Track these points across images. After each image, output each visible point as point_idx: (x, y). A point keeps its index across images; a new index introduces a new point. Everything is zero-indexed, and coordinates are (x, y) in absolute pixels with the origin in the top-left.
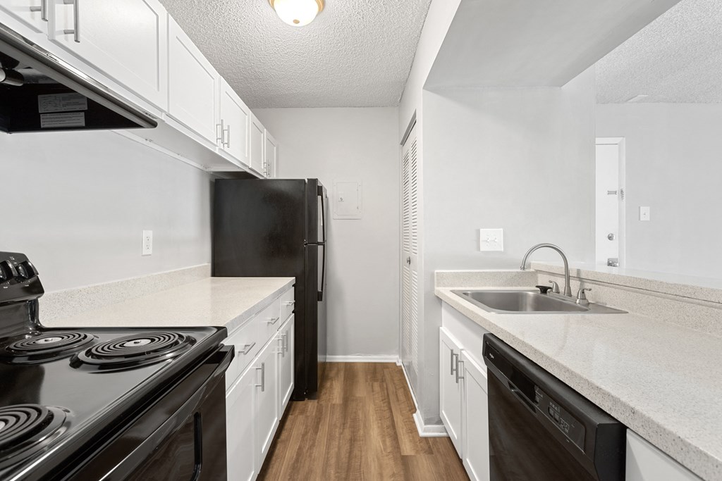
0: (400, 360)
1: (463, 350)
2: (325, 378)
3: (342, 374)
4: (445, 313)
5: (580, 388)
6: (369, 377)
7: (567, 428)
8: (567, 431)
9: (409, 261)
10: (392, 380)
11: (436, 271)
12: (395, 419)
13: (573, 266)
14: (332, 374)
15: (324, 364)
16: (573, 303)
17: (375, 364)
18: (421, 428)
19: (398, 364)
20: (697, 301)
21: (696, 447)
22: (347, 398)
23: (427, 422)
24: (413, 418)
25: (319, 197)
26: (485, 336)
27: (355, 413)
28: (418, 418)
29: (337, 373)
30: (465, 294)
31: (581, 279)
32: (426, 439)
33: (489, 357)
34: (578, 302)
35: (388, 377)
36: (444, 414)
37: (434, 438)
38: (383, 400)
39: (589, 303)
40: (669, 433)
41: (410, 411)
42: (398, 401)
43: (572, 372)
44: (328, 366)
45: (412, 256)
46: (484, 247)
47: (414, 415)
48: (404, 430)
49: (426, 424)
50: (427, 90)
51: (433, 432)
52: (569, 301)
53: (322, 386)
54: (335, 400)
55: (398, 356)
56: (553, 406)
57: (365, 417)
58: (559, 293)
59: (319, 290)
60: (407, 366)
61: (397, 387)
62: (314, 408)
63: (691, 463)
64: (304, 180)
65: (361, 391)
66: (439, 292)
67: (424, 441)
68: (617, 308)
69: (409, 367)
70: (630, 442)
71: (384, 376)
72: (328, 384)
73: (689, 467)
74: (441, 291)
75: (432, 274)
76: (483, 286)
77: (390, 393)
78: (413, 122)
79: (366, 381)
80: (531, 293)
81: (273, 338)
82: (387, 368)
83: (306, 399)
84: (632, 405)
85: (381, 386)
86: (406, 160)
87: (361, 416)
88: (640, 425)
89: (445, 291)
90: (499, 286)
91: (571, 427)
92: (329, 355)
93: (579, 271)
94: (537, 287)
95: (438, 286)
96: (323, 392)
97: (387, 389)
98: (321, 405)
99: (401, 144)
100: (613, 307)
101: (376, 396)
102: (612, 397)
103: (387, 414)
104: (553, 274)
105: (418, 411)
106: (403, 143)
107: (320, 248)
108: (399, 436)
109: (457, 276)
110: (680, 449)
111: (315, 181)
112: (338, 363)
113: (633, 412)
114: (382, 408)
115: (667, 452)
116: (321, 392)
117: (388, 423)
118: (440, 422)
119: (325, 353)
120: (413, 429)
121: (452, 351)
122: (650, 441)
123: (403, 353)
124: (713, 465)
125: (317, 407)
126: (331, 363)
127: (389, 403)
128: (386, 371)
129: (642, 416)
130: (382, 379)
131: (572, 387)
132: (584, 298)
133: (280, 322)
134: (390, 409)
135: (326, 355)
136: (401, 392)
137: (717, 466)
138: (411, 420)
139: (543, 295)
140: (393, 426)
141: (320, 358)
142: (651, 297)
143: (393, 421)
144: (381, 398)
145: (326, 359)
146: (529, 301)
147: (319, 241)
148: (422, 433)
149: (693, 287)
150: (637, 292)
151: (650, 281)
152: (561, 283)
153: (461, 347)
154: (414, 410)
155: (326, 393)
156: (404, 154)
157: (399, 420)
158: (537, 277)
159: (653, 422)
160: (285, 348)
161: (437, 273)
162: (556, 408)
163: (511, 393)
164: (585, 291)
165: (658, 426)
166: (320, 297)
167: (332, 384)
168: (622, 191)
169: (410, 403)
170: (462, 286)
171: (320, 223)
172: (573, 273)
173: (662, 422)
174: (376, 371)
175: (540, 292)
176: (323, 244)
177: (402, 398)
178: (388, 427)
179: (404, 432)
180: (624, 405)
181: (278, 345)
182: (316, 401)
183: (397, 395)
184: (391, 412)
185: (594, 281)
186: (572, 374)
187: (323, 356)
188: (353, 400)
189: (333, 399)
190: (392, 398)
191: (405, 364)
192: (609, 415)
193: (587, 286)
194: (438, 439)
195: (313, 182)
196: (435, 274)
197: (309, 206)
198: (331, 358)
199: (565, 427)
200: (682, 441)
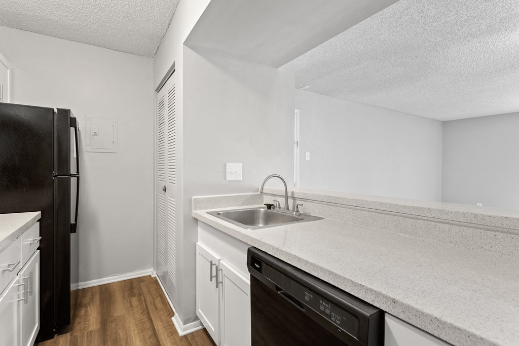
0: (155, 272)
1: (220, 260)
2: (78, 306)
3: (97, 299)
4: (200, 231)
5: (344, 286)
6: (126, 294)
7: (339, 320)
8: (339, 322)
9: (165, 190)
10: (149, 291)
11: (194, 197)
12: (156, 327)
13: (290, 189)
14: (86, 301)
15: (77, 291)
16: (292, 215)
17: (131, 280)
18: (181, 328)
19: (153, 276)
20: (364, 209)
21: (450, 324)
22: (105, 321)
23: (185, 322)
24: (172, 321)
25: (72, 129)
26: (249, 250)
27: (116, 333)
28: (177, 320)
29: (92, 299)
30: (218, 214)
31: (293, 198)
32: (185, 336)
33: (255, 267)
34: (294, 214)
35: (144, 290)
36: (200, 312)
37: (192, 333)
38: (142, 313)
39: (300, 214)
40: (427, 315)
41: (168, 315)
42: (156, 309)
43: (336, 274)
44: (80, 293)
45: (168, 185)
46: (229, 177)
47: (173, 319)
48: (165, 335)
49: (184, 324)
50: (186, 46)
51: (190, 329)
52: (289, 214)
53: (75, 316)
54: (91, 328)
55: (152, 269)
56: (324, 303)
57: (126, 334)
58: (280, 208)
59: (73, 221)
60: (161, 276)
61: (155, 297)
62: (66, 343)
63: (446, 336)
64: (53, 110)
65: (120, 309)
66: (197, 214)
67: (184, 339)
68: (317, 216)
69: (164, 277)
70: (388, 323)
71: (141, 289)
72: (83, 312)
73: (445, 339)
74: (200, 213)
75: (190, 201)
76: (228, 207)
77: (148, 303)
78: (172, 71)
79: (124, 298)
80: (262, 210)
81: (12, 285)
82: (143, 281)
83: (56, 335)
84: (392, 296)
85: (139, 300)
86: (161, 105)
87: (121, 334)
88: (401, 310)
89: (202, 213)
90: (239, 206)
91: (342, 319)
92: (81, 282)
93: (293, 193)
94: (265, 204)
95: (195, 209)
96: (76, 322)
97: (145, 301)
98: (75, 337)
99: (156, 90)
100: (314, 215)
101: (136, 310)
102: (375, 291)
103: (148, 325)
104: (275, 195)
105: (176, 314)
106: (159, 89)
107: (73, 181)
108: (161, 342)
109: (209, 200)
110: (437, 326)
111: (67, 112)
112: (92, 288)
113: (394, 301)
114: (143, 321)
115: (425, 330)
116: (74, 323)
117: (150, 333)
118: (197, 318)
119: (77, 281)
120: (173, 331)
121: (211, 262)
122: (410, 322)
123: (157, 265)
124: (465, 336)
125: (71, 340)
126: (84, 290)
127: (148, 314)
128: (142, 285)
129: (402, 304)
130: (140, 292)
131: (336, 286)
132: (298, 211)
133: (21, 266)
134: (150, 319)
135: (78, 282)
136: (158, 302)
137: (469, 337)
138: (172, 324)
139: (269, 210)
140: (155, 334)
141: (73, 287)
142: (337, 208)
143: (154, 330)
144: (140, 312)
145: (78, 286)
146: (261, 215)
147: (72, 173)
148: (181, 333)
149: (362, 201)
150: (329, 205)
151: (338, 198)
152: (282, 201)
153: (218, 257)
154: (172, 314)
155: (80, 323)
156: (159, 99)
157: (159, 326)
158: (263, 198)
159: (412, 308)
160: (28, 293)
161: (194, 199)
162: (327, 305)
163: (278, 294)
164: (299, 206)
165: (417, 311)
166: (74, 228)
167: (86, 311)
168: (297, 142)
169: (168, 308)
170: (213, 208)
171: (73, 155)
172: (289, 195)
173: (419, 307)
174: (132, 287)
175: (266, 208)
176: (77, 176)
177: (159, 305)
178: (150, 338)
179: (166, 337)
180: (386, 297)
181: (19, 291)
182: (69, 334)
183: (155, 304)
184: (152, 321)
185: (303, 199)
186: (336, 276)
187: (76, 284)
188: (111, 321)
189: (89, 326)
190: (151, 308)
191: (159, 275)
192: (372, 306)
193: (298, 202)
194: (195, 334)
195: (65, 113)
196: (193, 200)
197: (58, 137)
198: (83, 285)
199: (335, 320)
200: (438, 320)
